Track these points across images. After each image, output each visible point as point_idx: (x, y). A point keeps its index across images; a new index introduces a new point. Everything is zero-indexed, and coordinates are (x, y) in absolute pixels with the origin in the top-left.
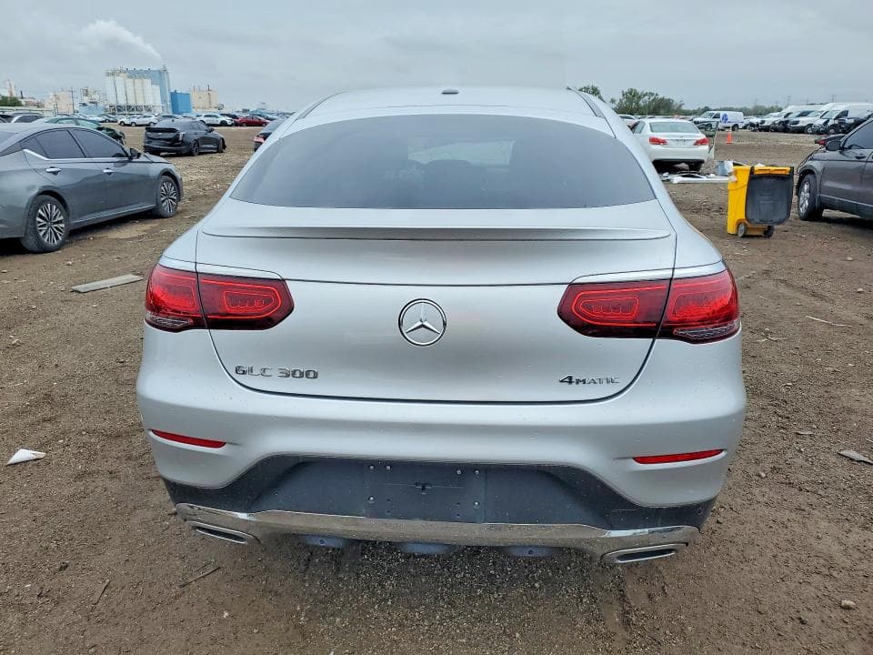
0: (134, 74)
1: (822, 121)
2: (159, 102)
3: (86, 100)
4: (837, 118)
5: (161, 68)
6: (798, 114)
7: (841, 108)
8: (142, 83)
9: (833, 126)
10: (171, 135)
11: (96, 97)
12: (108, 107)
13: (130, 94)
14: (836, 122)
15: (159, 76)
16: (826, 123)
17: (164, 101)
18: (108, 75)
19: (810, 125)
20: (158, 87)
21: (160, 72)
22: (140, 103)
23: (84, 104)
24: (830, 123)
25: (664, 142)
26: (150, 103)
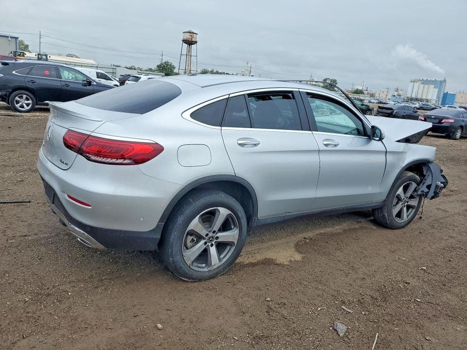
0: (426, 82)
2: (435, 98)
3: (396, 94)
5: (442, 79)
8: (429, 87)
10: (389, 111)
11: (401, 93)
12: (405, 98)
13: (420, 93)
15: (440, 84)
17: (438, 97)
18: (411, 82)
20: (437, 90)
21: (441, 82)
22: (424, 97)
23: (394, 96)
26: (429, 97)
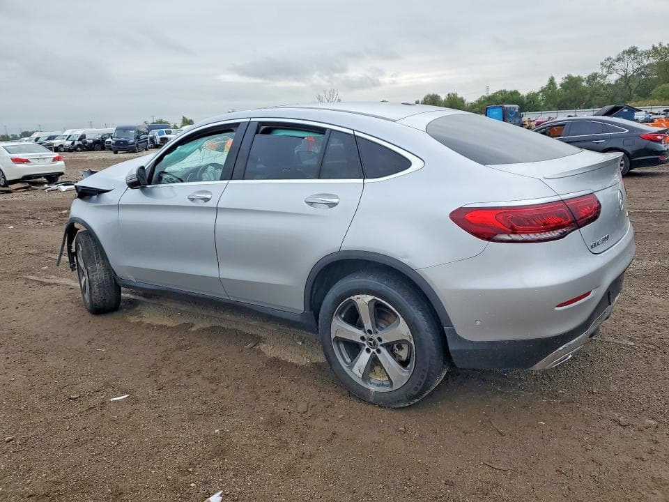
1: (70, 143)
4: (80, 140)
6: (46, 138)
7: (80, 132)
9: (79, 145)
14: (80, 142)
16: (73, 143)
19: (62, 146)
24: (76, 143)
25: (27, 161)
